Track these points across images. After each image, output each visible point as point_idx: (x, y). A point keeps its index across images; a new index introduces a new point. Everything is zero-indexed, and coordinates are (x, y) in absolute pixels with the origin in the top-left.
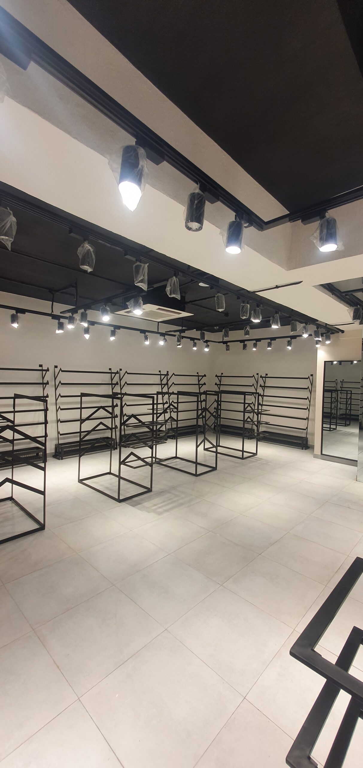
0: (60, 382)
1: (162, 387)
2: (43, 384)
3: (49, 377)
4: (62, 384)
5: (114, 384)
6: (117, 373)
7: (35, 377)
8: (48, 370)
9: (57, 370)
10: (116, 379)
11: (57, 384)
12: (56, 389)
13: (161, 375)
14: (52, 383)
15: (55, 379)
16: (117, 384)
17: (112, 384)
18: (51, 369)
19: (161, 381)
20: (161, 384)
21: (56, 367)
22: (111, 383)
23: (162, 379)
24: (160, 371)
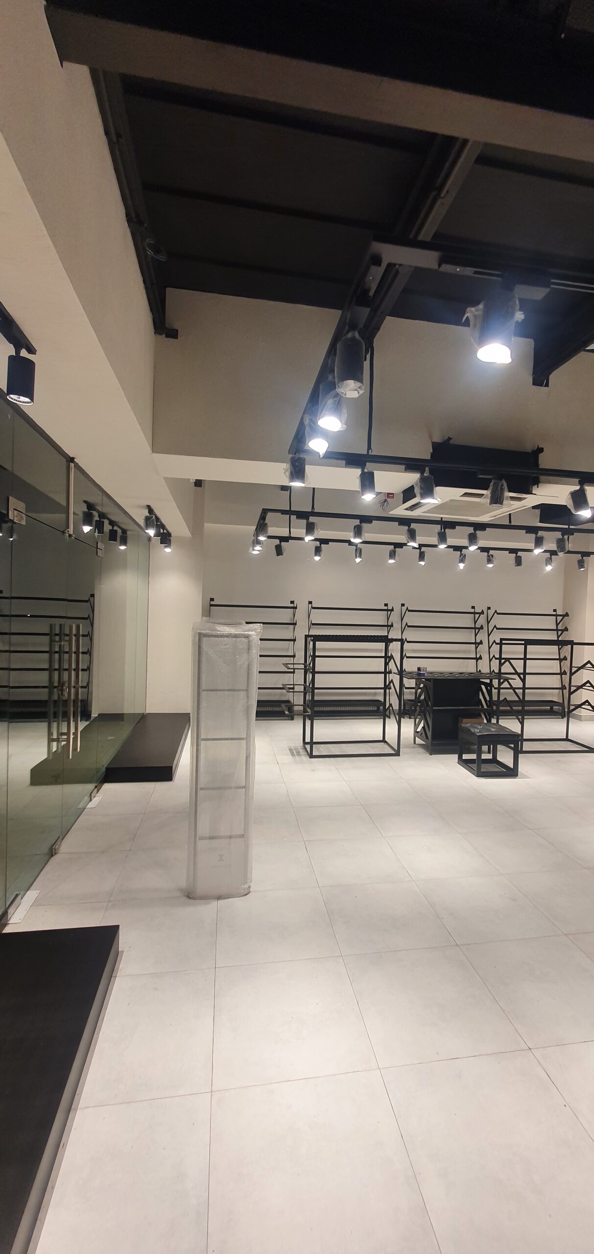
0: (407, 624)
1: (559, 635)
2: (387, 626)
3: (395, 618)
4: (409, 626)
5: (477, 628)
6: (482, 612)
7: (379, 618)
8: (392, 610)
9: (404, 608)
10: (482, 620)
11: (403, 626)
12: (402, 633)
13: (556, 615)
14: (397, 626)
15: (402, 620)
16: (482, 628)
17: (475, 628)
18: (397, 609)
19: (557, 625)
20: (557, 630)
21: (403, 605)
22: (474, 626)
23: (558, 622)
24: (555, 610)
